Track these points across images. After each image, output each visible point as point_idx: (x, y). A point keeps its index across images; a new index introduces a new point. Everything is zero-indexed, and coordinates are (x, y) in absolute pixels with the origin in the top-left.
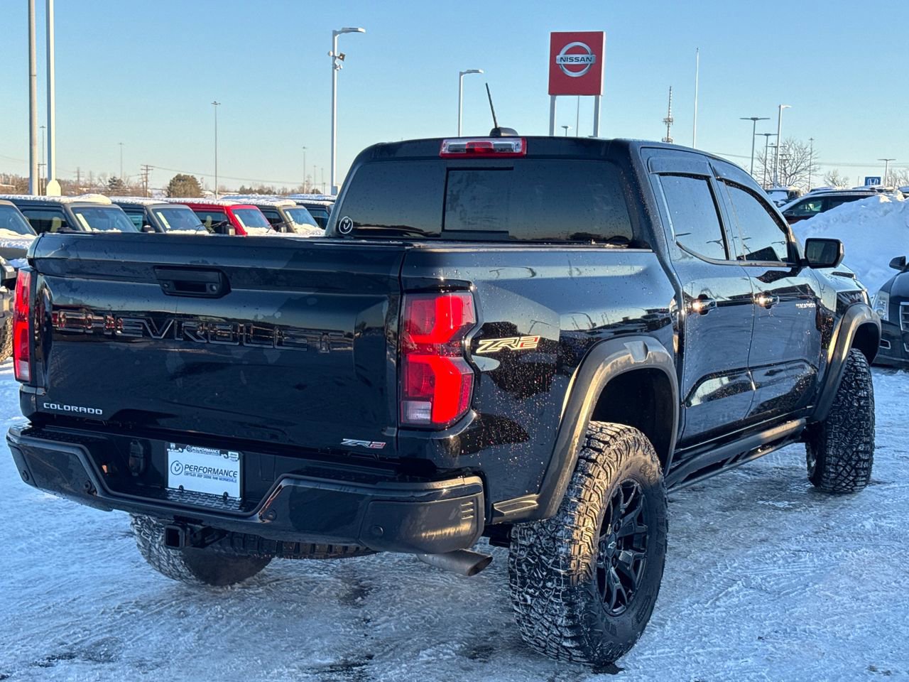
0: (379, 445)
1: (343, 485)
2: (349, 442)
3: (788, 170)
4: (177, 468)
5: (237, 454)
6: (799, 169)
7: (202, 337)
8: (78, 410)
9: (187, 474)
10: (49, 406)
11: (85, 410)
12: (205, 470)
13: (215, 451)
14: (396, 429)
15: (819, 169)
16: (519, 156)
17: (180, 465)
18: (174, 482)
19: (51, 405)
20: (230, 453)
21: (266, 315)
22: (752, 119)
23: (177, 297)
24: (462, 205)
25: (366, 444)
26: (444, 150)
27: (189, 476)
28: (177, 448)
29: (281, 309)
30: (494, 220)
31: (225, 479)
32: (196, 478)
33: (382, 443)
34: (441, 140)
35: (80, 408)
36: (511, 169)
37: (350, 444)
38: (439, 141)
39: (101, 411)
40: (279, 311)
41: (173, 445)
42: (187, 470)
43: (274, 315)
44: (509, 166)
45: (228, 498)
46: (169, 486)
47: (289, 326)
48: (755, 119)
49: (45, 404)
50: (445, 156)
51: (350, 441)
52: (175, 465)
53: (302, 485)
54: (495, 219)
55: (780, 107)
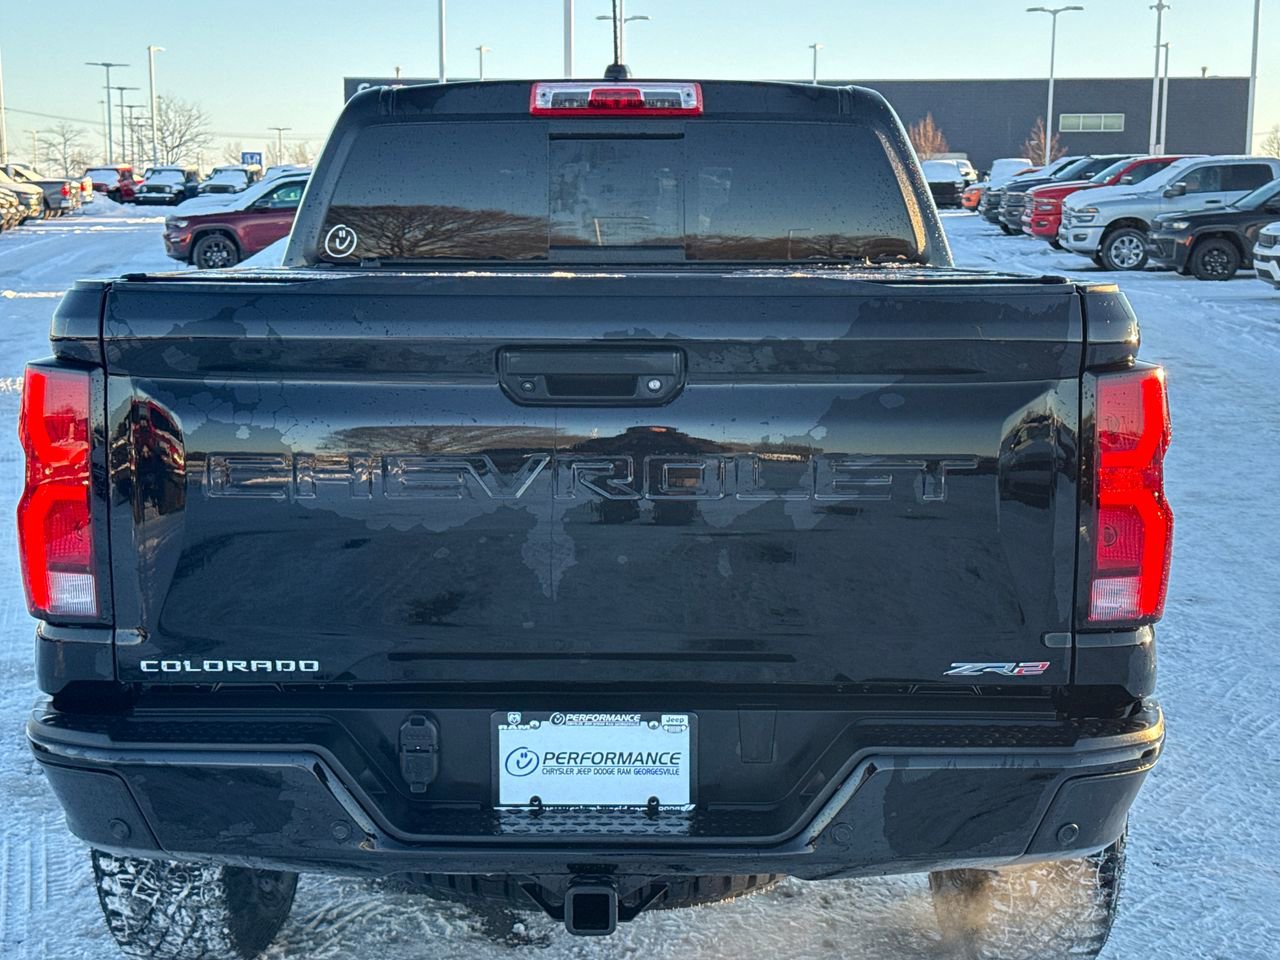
0: (1038, 668)
1: (1006, 755)
2: (966, 669)
3: (169, 141)
4: (523, 762)
5: (685, 718)
6: (183, 139)
7: (628, 490)
8: (249, 666)
9: (551, 771)
10: (159, 666)
11: (268, 665)
12: (598, 758)
13: (628, 717)
14: (1069, 634)
15: (212, 139)
16: (692, 114)
17: (530, 755)
18: (513, 790)
19: (164, 664)
20: (665, 718)
21: (787, 435)
22: (104, 64)
23: (553, 410)
24: (585, 202)
25: (1006, 668)
26: (540, 103)
27: (555, 776)
28: (525, 721)
29: (825, 420)
30: (652, 227)
31: (648, 771)
32: (575, 776)
33: (1040, 664)
34: (531, 83)
35: (254, 664)
36: (681, 136)
37: (965, 673)
38: (526, 87)
39: (316, 664)
40: (820, 423)
41: (514, 716)
42: (553, 762)
43: (808, 434)
44: (676, 132)
45: (661, 809)
46: (502, 802)
47: (846, 455)
48: (108, 65)
49: (143, 664)
50: (541, 114)
51: (968, 666)
52: (517, 755)
53: (913, 766)
54: (654, 224)
55: (149, 48)
